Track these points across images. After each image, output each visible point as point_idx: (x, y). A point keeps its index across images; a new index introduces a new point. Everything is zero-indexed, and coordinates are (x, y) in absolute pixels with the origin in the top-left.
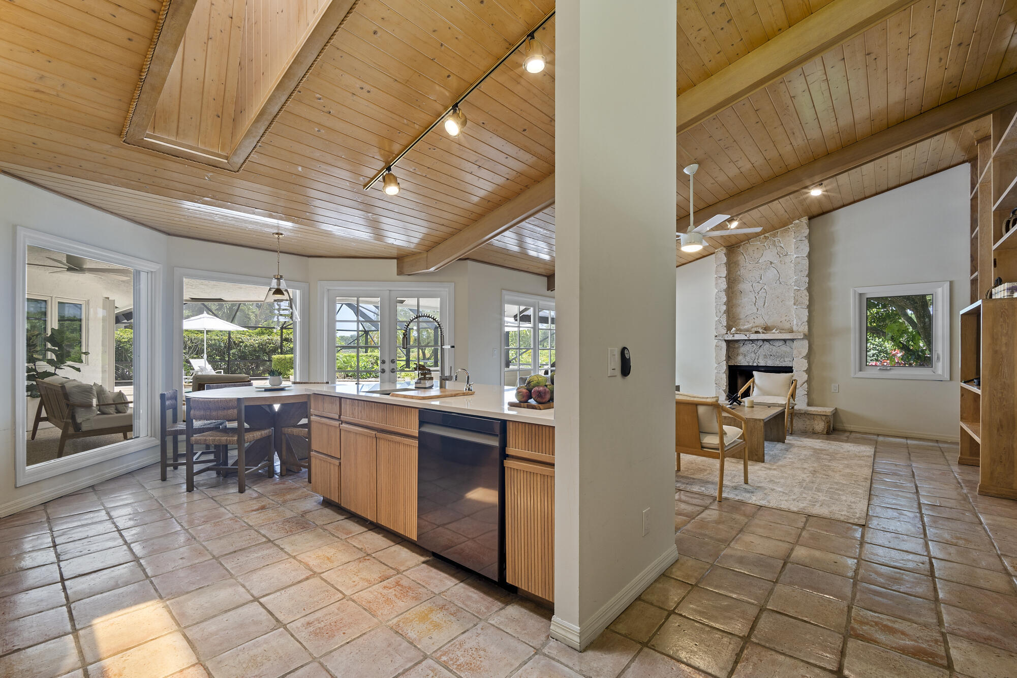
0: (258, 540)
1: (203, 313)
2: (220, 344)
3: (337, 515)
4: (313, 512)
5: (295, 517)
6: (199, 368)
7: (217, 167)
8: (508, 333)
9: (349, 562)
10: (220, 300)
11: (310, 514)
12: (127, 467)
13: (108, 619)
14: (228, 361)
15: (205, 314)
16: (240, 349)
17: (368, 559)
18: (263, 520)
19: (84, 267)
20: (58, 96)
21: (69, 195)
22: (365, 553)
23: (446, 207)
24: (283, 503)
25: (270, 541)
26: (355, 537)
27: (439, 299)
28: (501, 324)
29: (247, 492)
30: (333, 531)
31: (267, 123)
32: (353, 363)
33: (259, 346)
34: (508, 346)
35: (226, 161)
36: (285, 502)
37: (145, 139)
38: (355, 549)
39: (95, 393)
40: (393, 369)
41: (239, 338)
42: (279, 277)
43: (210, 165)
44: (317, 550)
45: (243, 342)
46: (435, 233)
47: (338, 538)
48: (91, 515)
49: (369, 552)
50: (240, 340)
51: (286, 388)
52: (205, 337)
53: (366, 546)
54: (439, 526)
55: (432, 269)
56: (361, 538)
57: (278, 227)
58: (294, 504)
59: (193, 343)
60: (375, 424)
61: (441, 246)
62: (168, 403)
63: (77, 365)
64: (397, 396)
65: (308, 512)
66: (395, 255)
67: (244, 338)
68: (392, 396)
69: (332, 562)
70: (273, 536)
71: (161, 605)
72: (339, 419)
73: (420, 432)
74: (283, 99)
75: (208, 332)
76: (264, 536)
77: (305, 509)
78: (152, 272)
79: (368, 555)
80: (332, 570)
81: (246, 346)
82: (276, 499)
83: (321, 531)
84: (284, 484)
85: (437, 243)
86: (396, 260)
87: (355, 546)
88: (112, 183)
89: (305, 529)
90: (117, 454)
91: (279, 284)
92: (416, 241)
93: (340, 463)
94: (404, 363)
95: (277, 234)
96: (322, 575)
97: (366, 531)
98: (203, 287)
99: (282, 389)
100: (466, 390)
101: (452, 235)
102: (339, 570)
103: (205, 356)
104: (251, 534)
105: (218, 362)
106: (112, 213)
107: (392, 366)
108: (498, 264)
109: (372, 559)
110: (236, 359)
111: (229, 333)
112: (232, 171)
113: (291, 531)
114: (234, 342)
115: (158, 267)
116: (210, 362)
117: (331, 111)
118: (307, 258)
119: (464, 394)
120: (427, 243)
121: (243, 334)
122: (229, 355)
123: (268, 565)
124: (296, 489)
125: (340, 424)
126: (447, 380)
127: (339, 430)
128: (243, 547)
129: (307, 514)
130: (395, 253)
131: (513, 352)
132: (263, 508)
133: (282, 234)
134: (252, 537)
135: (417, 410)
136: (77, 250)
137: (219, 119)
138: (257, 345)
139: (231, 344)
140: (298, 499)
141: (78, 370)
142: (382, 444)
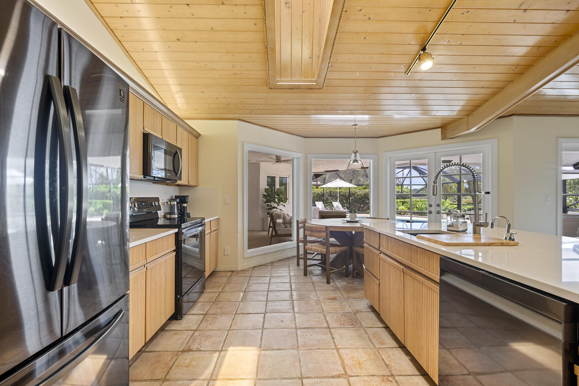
0: (322, 324)
1: (337, 179)
2: (346, 194)
3: (379, 322)
4: (362, 313)
5: (350, 313)
6: (336, 206)
7: (312, 89)
8: (565, 181)
9: (374, 375)
10: (337, 171)
11: (360, 314)
12: (287, 255)
13: (235, 350)
14: (349, 203)
15: (338, 179)
16: (355, 197)
17: (391, 381)
18: (331, 308)
19: (281, 160)
20: (241, 73)
21: (262, 125)
22: (390, 371)
23: (485, 69)
24: (347, 298)
25: (329, 328)
26: (386, 349)
27: (482, 154)
28: (558, 173)
29: (331, 283)
30: (371, 337)
31: (331, 47)
32: (418, 206)
33: (364, 195)
34: (566, 193)
35: (316, 83)
36: (349, 298)
37: (277, 83)
38: (383, 364)
39: (282, 217)
40: (439, 211)
41: (355, 191)
42: (356, 152)
43: (308, 89)
44: (354, 350)
45: (356, 193)
46: (474, 97)
47: (373, 345)
48: (264, 278)
49: (394, 373)
50: (355, 192)
51: (359, 221)
52: (338, 191)
53: (393, 364)
54: (469, 374)
55: (473, 130)
56: (390, 352)
57: (355, 121)
58: (352, 302)
59: (334, 194)
60: (402, 260)
61: (481, 108)
62: (300, 225)
63: (284, 204)
64: (422, 238)
65: (360, 312)
66: (440, 125)
67: (357, 191)
68: (417, 238)
69: (361, 369)
70: (332, 325)
71: (257, 352)
72: (379, 250)
73: (440, 279)
74: (337, 24)
75: (340, 188)
76: (327, 322)
77: (358, 308)
78: (298, 158)
79: (392, 375)
80: (358, 377)
81: (358, 195)
82: (344, 294)
83: (363, 332)
84: (353, 284)
85: (477, 107)
86: (440, 129)
87: (383, 360)
88: (272, 114)
89: (353, 326)
90: (282, 248)
91: (356, 156)
92: (458, 108)
93: (379, 283)
94: (456, 206)
95: (354, 125)
96: (351, 379)
97: (397, 347)
98: (328, 164)
99: (356, 222)
100: (506, 238)
101: (494, 94)
102: (364, 381)
103: (338, 200)
104: (320, 317)
105: (345, 203)
106: (280, 131)
107: (438, 209)
108: (553, 113)
109: (394, 382)
110: (353, 202)
111: (349, 188)
112: (319, 89)
113: (344, 325)
114: (352, 193)
115: (300, 155)
116: (341, 203)
117: (370, 17)
118: (376, 139)
119: (502, 244)
120: (467, 108)
121: (356, 189)
122: (349, 200)
123: (320, 349)
124: (358, 289)
125: (379, 253)
126: (482, 226)
127: (379, 258)
128: (313, 326)
129: (358, 313)
130: (439, 123)
131: (571, 199)
132: (335, 299)
133: (357, 125)
134: (320, 320)
135: (439, 256)
136: (279, 152)
137: (311, 59)
138: (363, 195)
139: (350, 194)
140: (357, 298)
141: (284, 206)
142: (407, 278)
